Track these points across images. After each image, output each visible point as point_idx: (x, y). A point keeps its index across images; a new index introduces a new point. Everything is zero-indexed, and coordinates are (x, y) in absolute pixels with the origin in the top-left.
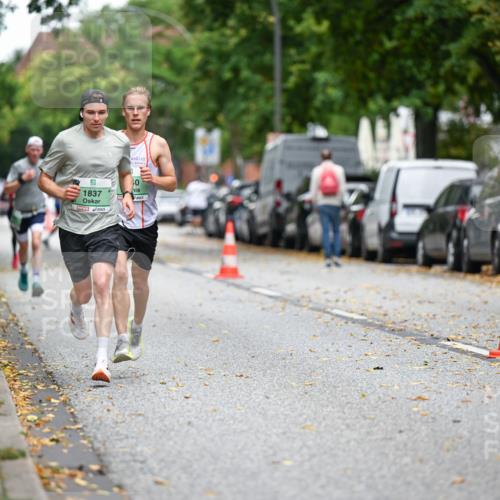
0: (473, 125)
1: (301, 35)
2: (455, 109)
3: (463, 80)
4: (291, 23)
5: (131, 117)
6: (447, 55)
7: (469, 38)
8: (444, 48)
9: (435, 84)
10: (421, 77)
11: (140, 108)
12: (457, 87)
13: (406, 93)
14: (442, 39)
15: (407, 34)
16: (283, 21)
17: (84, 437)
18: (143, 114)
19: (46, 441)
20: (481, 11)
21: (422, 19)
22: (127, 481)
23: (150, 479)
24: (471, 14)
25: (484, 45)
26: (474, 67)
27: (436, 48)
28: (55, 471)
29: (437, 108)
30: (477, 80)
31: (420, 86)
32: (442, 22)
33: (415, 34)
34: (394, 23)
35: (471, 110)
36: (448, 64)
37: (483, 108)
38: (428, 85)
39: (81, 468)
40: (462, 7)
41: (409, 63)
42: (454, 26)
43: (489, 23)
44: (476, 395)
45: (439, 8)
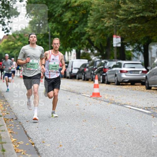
0: (87, 53)
1: (54, 36)
2: (83, 50)
3: (85, 44)
4: (52, 33)
5: (55, 47)
6: (82, 39)
7: (86, 36)
8: (81, 38)
9: (80, 45)
10: (77, 44)
11: (57, 44)
12: (84, 45)
13: (74, 47)
14: (81, 36)
15: (74, 35)
17: (13, 113)
18: (58, 46)
19: (6, 114)
20: (89, 31)
21: (77, 32)
22: (21, 121)
23: (26, 121)
24: (86, 32)
25: (89, 37)
26: (87, 42)
28: (7, 119)
29: (80, 49)
30: (88, 44)
31: (77, 45)
32: (81, 33)
33: (76, 35)
34: (72, 33)
35: (87, 50)
36: (82, 41)
37: (89, 49)
38: (78, 45)
39: (12, 119)
40: (85, 30)
41: (75, 41)
42: (83, 34)
43: (90, 33)
44: (88, 104)
45: (80, 30)
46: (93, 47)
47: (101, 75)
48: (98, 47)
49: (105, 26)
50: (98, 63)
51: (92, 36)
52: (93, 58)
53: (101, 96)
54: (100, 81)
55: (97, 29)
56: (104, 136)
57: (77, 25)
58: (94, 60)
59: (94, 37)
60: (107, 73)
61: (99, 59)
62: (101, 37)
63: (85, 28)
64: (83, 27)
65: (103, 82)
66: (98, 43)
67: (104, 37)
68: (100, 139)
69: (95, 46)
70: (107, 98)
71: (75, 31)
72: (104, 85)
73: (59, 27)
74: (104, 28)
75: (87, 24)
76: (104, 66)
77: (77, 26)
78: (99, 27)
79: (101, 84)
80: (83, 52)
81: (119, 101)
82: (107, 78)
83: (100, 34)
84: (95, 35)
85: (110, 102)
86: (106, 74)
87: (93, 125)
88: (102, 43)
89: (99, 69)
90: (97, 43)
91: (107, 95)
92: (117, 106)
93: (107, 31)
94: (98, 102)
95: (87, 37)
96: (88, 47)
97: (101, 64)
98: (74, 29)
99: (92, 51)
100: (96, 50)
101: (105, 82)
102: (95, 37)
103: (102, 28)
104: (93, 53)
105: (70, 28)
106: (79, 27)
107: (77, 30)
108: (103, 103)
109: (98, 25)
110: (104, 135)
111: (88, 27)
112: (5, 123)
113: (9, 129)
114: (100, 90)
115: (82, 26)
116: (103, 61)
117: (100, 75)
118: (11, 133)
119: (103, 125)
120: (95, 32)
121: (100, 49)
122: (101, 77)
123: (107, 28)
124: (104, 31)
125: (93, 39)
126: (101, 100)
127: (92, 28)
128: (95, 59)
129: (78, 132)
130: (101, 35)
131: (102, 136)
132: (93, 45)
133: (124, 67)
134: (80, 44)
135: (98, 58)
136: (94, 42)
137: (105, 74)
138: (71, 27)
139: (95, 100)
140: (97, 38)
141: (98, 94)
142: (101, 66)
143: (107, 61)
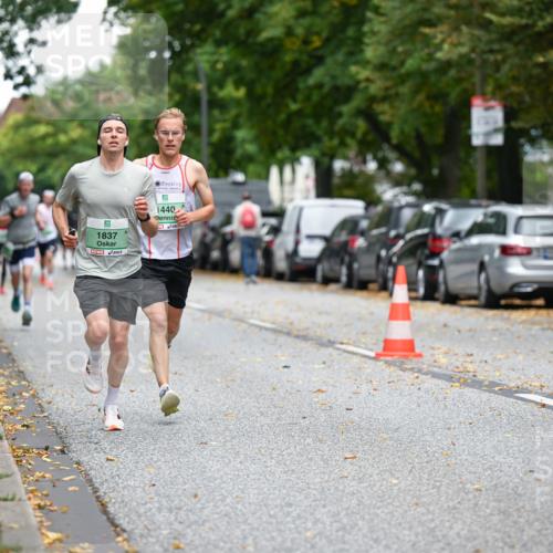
0: (362, 173)
1: (222, 99)
2: (346, 158)
3: (353, 135)
4: (215, 89)
5: (165, 142)
6: (340, 115)
7: (357, 101)
8: (337, 109)
9: (331, 138)
10: (320, 133)
11: (175, 133)
12: (349, 141)
13: (308, 146)
14: (337, 102)
15: (308, 98)
16: (209, 88)
17: (49, 423)
19: (19, 427)
20: (368, 80)
21: (320, 86)
22: (84, 459)
23: (103, 457)
24: (358, 82)
25: (369, 107)
26: (362, 125)
27: (331, 109)
28: (27, 451)
29: (332, 157)
30: (365, 134)
31: (318, 139)
32: (336, 88)
33: (315, 97)
34: (297, 90)
35: (360, 159)
36: (341, 122)
37: (369, 157)
38: (326, 139)
39: (47, 449)
40: (352, 77)
41: (310, 122)
42: (345, 92)
43: (374, 89)
44: (365, 388)
45: (334, 77)
46: (386, 146)
47: (420, 265)
48: (408, 148)
49: (438, 60)
50: (407, 214)
51: (384, 99)
52: (388, 193)
53: (420, 355)
54: (416, 290)
55: (403, 71)
56: (433, 520)
57: (320, 53)
58: (391, 202)
59: (392, 107)
60: (445, 255)
61: (410, 199)
62: (421, 106)
63: (353, 69)
64: (345, 65)
65: (429, 296)
66: (407, 129)
67: (432, 107)
68: (417, 535)
69: (394, 141)
70: (443, 361)
71: (311, 81)
72: (433, 308)
73: (244, 63)
74: (432, 66)
75: (362, 51)
76: (432, 225)
77: (320, 60)
78: (411, 64)
79: (419, 303)
80: (343, 169)
81: (496, 376)
82: (445, 277)
83: (416, 92)
84: (397, 95)
85: (458, 381)
86: (441, 262)
87: (387, 475)
88: (423, 130)
89: (411, 239)
90: (402, 132)
91: (444, 349)
92: (485, 396)
93: (445, 79)
94: (409, 377)
95: (363, 106)
96: (366, 147)
97: (421, 220)
98: (308, 71)
99: (383, 164)
100: (398, 159)
101: (437, 295)
102: (397, 104)
103: (425, 67)
104: (389, 174)
105: (288, 67)
106: (329, 61)
107: (318, 75)
108: (429, 383)
109: (408, 54)
110: (430, 517)
111: (365, 63)
112: (15, 468)
113: (32, 492)
114: (417, 329)
115: (340, 57)
116: (428, 208)
117: (415, 267)
118: (40, 507)
119: (426, 476)
120: (396, 85)
121: (417, 154)
122: (421, 273)
123: (447, 65)
124: (433, 78)
125: (385, 113)
126: (420, 371)
127: (382, 67)
128: (395, 196)
129: (324, 506)
130: (421, 97)
131: (421, 523)
132: (387, 139)
133: (517, 231)
134: (331, 134)
135: (406, 194)
136: (389, 124)
137: (435, 262)
138: (296, 63)
139: (392, 368)
140: (403, 108)
141: (408, 347)
142: (418, 225)
143: (444, 206)
